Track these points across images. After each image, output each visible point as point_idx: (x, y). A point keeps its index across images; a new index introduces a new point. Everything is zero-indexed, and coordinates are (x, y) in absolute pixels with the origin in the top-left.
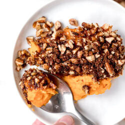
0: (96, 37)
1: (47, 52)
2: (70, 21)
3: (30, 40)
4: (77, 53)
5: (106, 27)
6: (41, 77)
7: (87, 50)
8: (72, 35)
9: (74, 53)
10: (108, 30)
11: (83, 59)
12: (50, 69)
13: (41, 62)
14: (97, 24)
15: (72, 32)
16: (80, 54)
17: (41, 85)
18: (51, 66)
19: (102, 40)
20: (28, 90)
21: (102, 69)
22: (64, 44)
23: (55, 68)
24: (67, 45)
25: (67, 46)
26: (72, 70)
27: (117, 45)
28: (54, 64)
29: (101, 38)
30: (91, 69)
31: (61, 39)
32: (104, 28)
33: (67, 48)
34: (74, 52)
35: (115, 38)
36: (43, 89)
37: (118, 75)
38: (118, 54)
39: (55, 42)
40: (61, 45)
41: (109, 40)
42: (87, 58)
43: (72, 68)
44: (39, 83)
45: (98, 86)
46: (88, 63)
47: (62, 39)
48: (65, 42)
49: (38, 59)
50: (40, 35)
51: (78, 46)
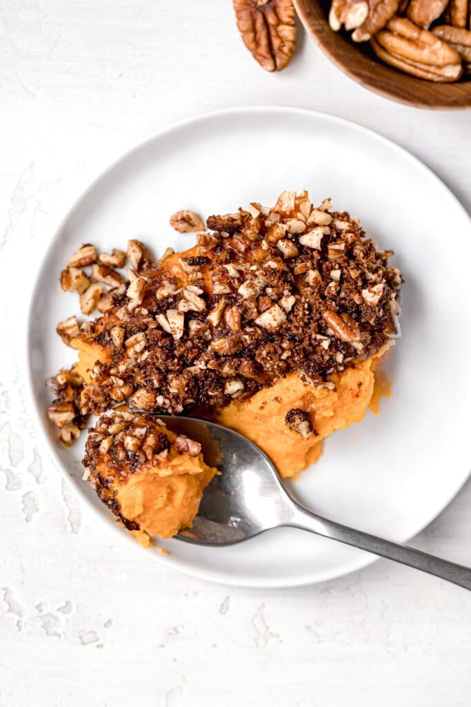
0: (265, 245)
1: (131, 353)
2: (174, 221)
3: (69, 332)
4: (222, 317)
5: (288, 205)
6: (143, 431)
7: (251, 299)
8: (189, 269)
9: (215, 324)
10: (297, 208)
11: (248, 329)
12: (160, 400)
13: (126, 390)
14: (254, 205)
15: (185, 259)
16: (232, 319)
17: (149, 452)
18: (159, 391)
19: (286, 248)
20: (115, 486)
21: (319, 337)
22: (176, 308)
23: (173, 390)
24: (183, 306)
25: (186, 310)
26: (230, 378)
27: (342, 247)
28: (164, 380)
29: (281, 244)
30: (283, 350)
31: (158, 296)
32: (284, 209)
33: (189, 316)
34: (214, 317)
35: (331, 226)
36: (159, 463)
37: (384, 340)
38: (354, 274)
39: (145, 312)
40: (165, 313)
41: (312, 240)
42: (258, 321)
43: (226, 370)
44: (140, 448)
45: (335, 396)
46: (269, 336)
47: (162, 293)
48: (175, 297)
49: (112, 385)
50: (94, 307)
51: (220, 296)
